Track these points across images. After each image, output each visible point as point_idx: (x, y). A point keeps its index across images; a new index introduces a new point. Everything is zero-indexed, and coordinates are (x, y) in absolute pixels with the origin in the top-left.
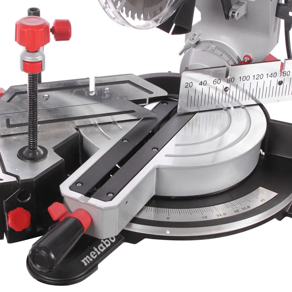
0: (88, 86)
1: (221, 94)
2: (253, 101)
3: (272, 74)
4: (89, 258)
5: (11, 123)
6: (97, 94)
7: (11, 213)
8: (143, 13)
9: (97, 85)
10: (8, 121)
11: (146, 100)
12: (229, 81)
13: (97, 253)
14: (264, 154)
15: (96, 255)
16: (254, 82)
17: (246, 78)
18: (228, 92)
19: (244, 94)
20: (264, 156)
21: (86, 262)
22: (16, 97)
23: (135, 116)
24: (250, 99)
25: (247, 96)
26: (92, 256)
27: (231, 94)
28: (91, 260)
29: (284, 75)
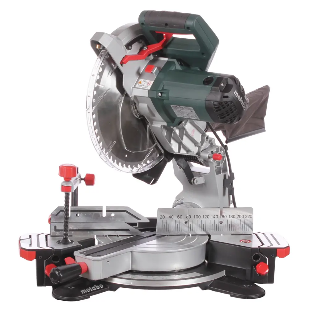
0: (101, 211)
1: (183, 225)
2: (204, 232)
3: (215, 216)
4: (85, 291)
5: (57, 228)
6: (107, 217)
7: (47, 266)
8: (125, 164)
9: (107, 211)
10: (55, 227)
11: (137, 224)
12: (187, 217)
13: (90, 290)
14: (207, 262)
15: (90, 291)
16: (204, 220)
17: (198, 217)
18: (187, 225)
19: (198, 227)
20: (207, 264)
21: (83, 292)
22: (61, 213)
23: (130, 233)
24: (202, 230)
25: (200, 229)
26: (87, 291)
27: (189, 226)
28: (87, 292)
29: (223, 217)
